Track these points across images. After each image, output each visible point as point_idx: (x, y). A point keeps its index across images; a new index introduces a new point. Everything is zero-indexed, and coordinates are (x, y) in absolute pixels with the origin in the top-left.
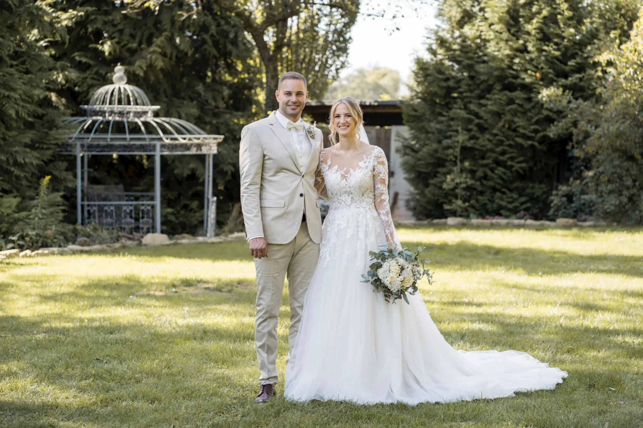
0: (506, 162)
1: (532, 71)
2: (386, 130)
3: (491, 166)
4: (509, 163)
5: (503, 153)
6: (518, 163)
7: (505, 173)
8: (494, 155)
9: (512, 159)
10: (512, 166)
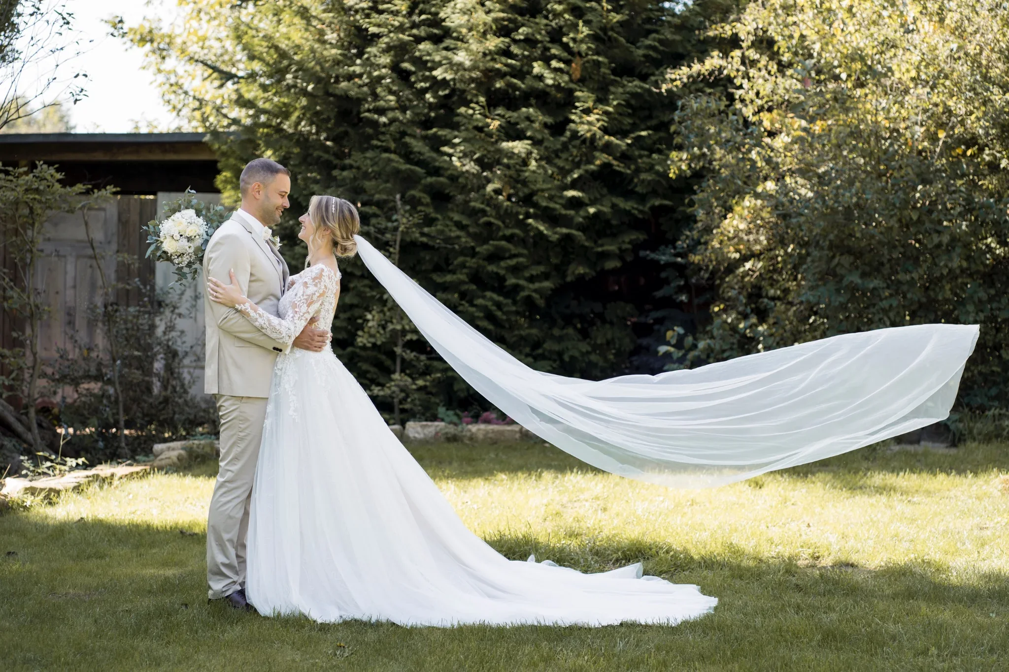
0: (502, 279)
1: (560, 60)
2: (143, 203)
3: (464, 287)
4: (511, 281)
5: (495, 257)
6: (532, 279)
7: (499, 306)
8: (471, 262)
9: (516, 270)
10: (517, 288)
